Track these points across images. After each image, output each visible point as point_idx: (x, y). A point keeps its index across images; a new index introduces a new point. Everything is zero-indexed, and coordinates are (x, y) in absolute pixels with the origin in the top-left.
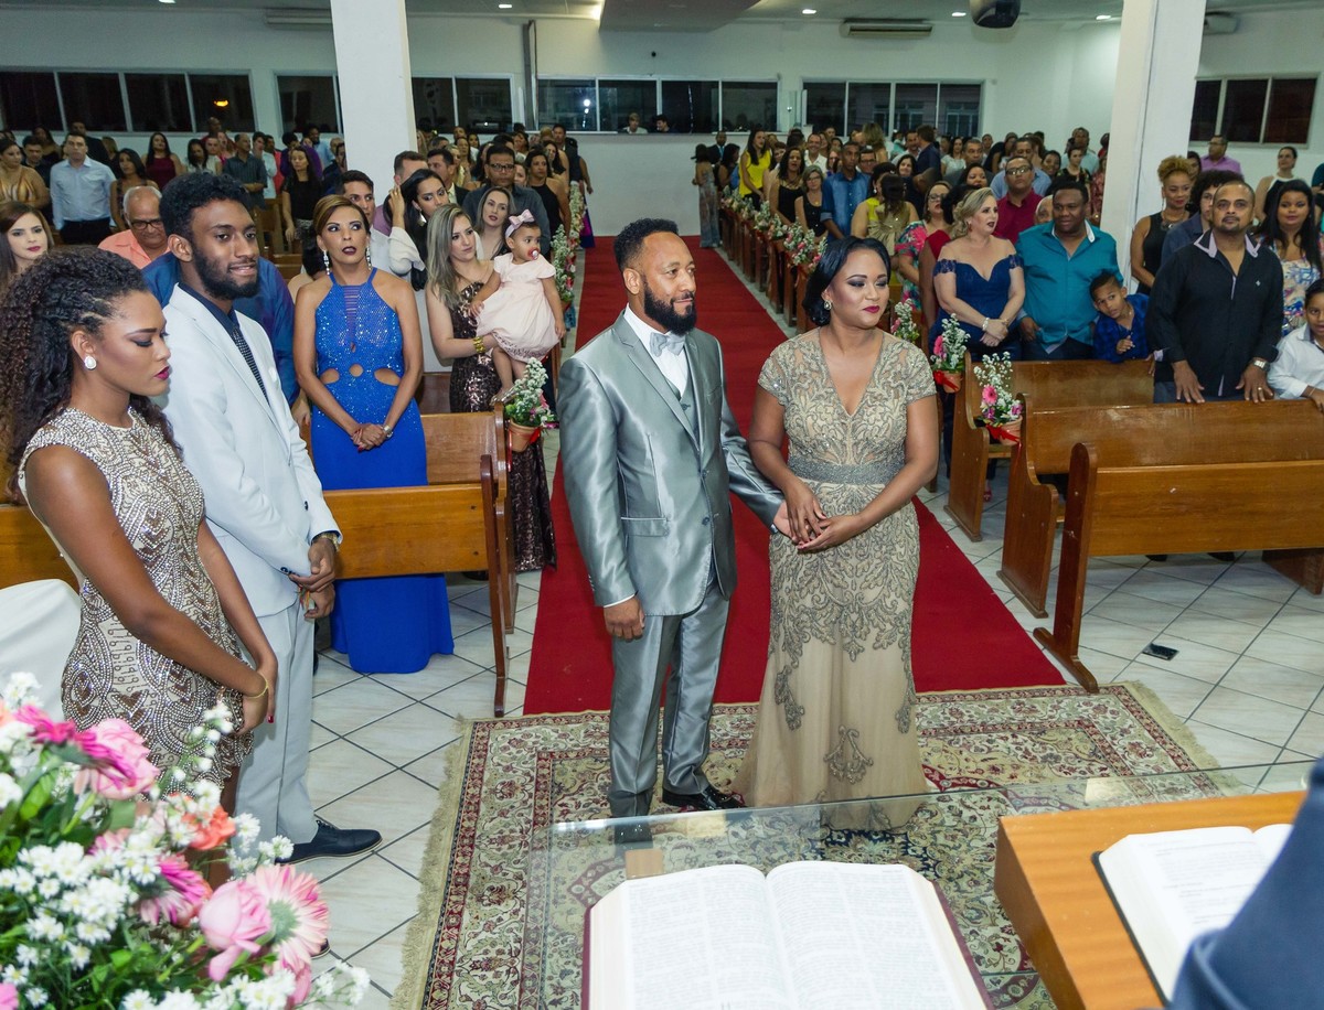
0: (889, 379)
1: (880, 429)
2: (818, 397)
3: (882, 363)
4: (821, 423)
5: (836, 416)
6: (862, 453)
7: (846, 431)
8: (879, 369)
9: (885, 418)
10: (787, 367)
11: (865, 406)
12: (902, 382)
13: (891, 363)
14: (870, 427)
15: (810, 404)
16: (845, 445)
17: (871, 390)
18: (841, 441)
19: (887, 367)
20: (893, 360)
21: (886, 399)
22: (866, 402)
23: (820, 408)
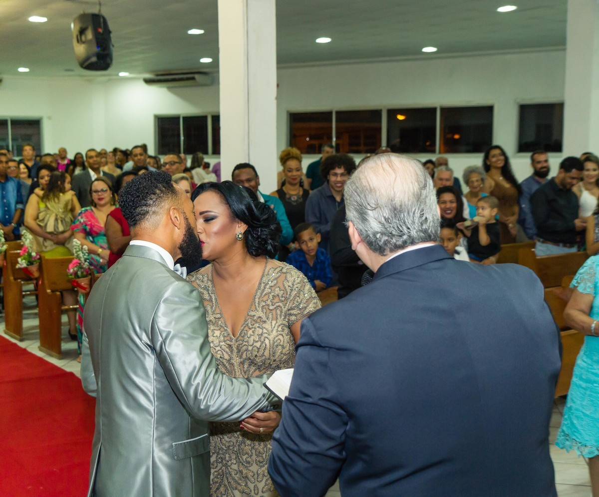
0: (269, 302)
1: (259, 349)
3: (262, 287)
5: (221, 338)
7: (232, 351)
8: (259, 294)
9: (262, 340)
11: (246, 328)
12: (280, 304)
14: (250, 348)
17: (252, 313)
18: (229, 360)
19: (267, 290)
20: (273, 284)
21: (265, 322)
22: (247, 325)
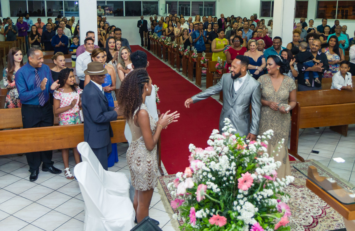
1: (283, 95)
2: (270, 88)
4: (270, 93)
5: (273, 92)
6: (278, 100)
7: (275, 95)
10: (263, 80)
13: (286, 82)
14: (280, 95)
15: (267, 89)
16: (274, 98)
21: (284, 89)
22: (280, 89)
23: (270, 90)
